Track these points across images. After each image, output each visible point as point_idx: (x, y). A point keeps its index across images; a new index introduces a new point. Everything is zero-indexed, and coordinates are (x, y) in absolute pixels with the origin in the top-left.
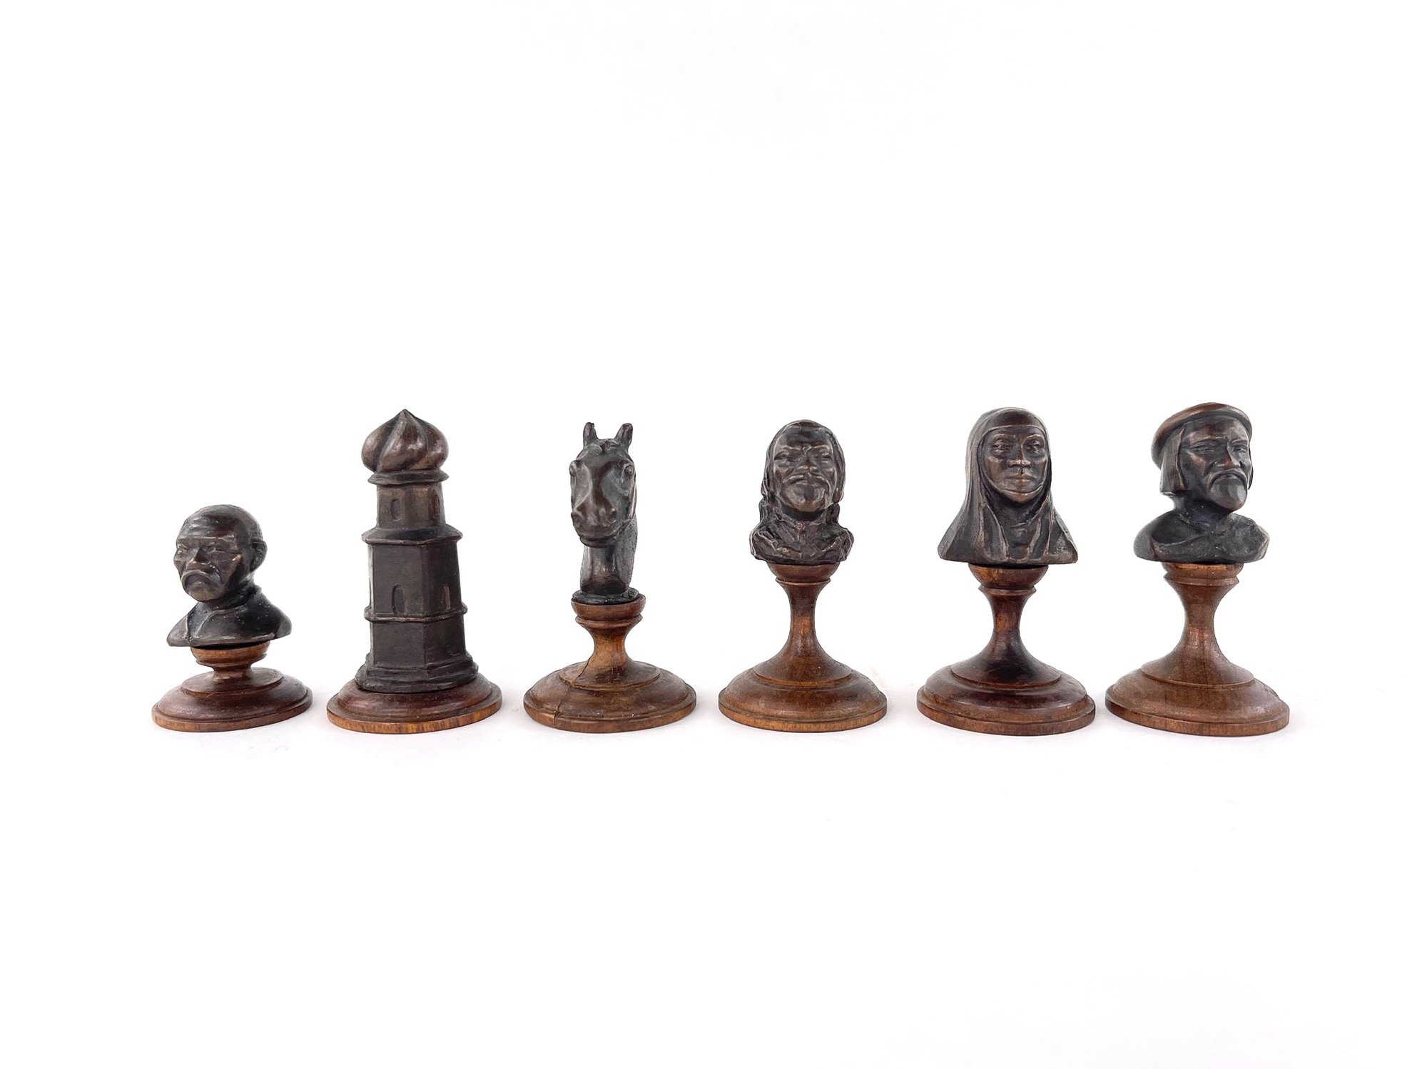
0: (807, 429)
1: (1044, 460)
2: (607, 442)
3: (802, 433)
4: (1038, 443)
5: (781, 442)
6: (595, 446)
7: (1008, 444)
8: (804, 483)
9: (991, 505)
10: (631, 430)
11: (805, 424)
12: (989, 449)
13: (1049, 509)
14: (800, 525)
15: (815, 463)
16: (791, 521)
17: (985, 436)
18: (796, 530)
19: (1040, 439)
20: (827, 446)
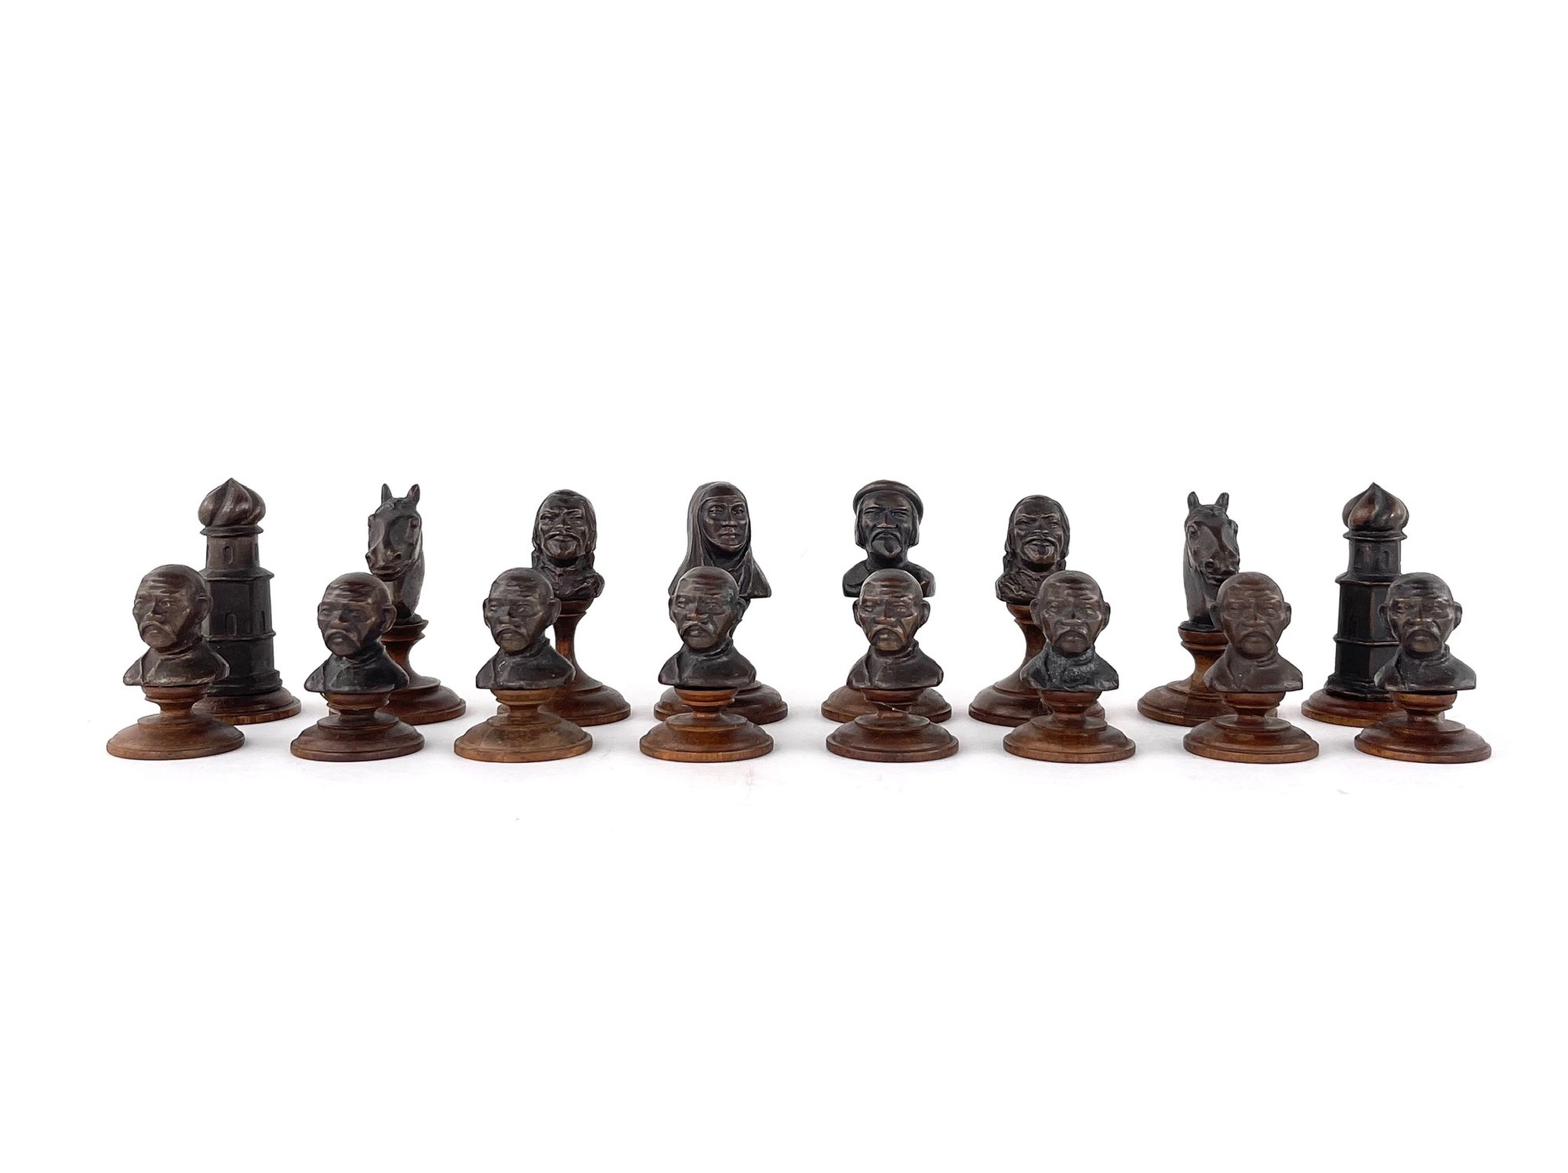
0: (565, 497)
1: (743, 522)
2: (399, 500)
3: (560, 500)
4: (740, 508)
5: (545, 506)
6: (389, 503)
7: (720, 507)
8: (561, 538)
9: (710, 555)
10: (418, 489)
11: (562, 493)
12: (706, 513)
13: (750, 560)
14: (558, 571)
15: (569, 522)
16: (551, 566)
17: (703, 505)
18: (556, 574)
19: (741, 506)
20: (580, 511)
